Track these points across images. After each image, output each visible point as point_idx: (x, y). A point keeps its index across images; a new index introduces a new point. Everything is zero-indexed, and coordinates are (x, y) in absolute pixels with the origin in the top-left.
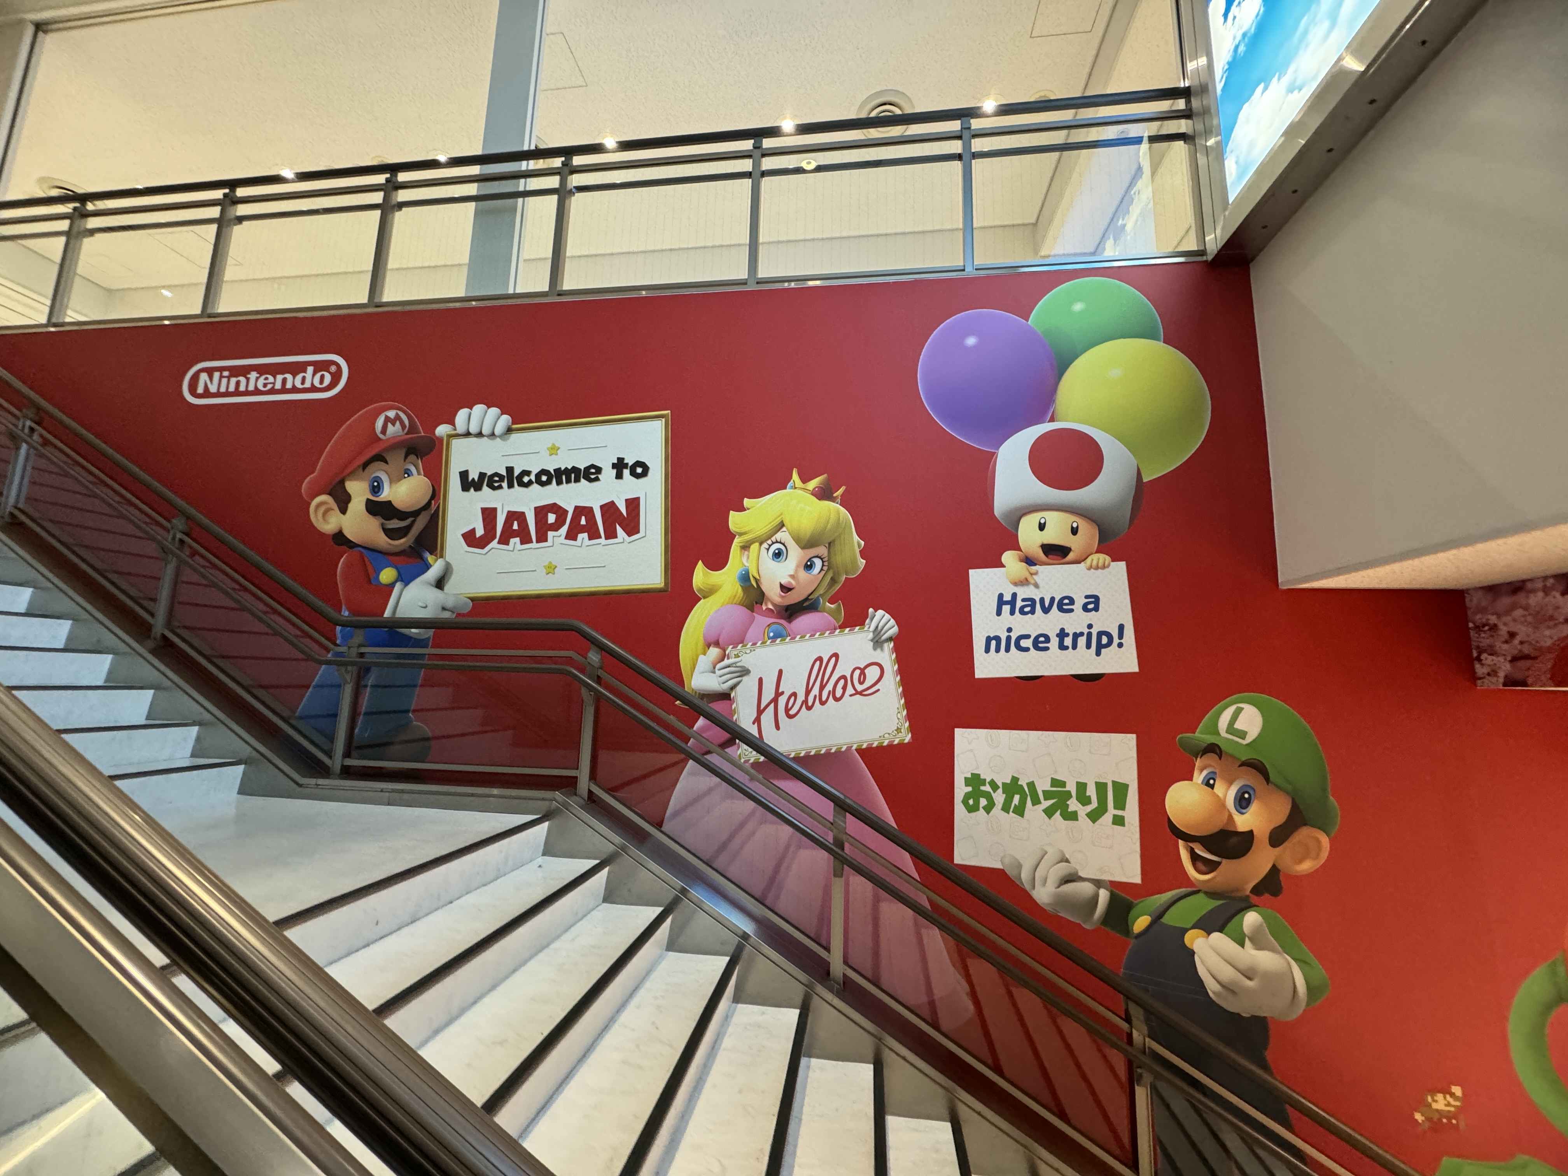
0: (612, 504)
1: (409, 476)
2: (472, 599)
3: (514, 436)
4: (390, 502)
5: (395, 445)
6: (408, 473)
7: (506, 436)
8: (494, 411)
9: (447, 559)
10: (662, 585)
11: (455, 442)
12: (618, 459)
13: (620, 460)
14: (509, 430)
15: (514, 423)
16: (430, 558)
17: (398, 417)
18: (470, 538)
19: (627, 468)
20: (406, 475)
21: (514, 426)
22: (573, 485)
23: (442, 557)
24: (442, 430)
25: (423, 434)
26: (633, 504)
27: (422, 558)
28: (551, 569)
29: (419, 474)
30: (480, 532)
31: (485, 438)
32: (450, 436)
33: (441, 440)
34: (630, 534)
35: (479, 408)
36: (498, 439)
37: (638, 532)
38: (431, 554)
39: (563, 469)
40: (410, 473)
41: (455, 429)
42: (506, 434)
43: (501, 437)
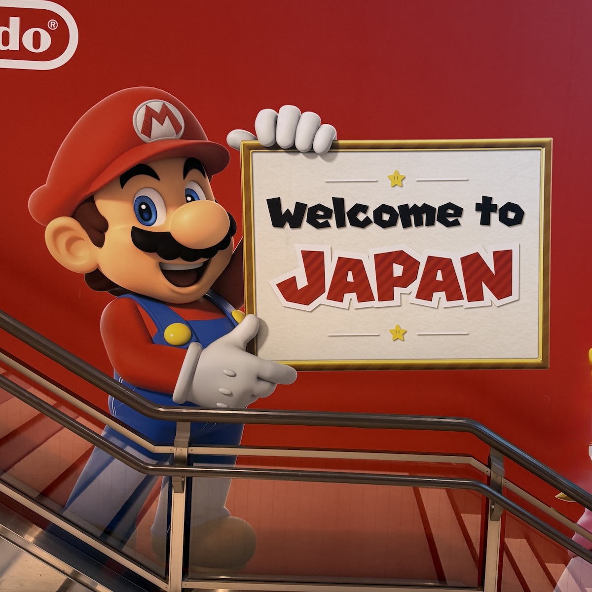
0: (477, 256)
1: (193, 199)
2: (298, 368)
3: (342, 157)
4: (168, 234)
5: (168, 154)
6: (191, 196)
7: (331, 155)
8: (310, 118)
9: (259, 316)
10: (540, 360)
11: (258, 158)
12: (484, 198)
13: (487, 200)
14: (334, 147)
15: (340, 137)
16: (236, 314)
17: (165, 112)
18: (288, 289)
19: (495, 211)
20: (189, 199)
21: (341, 142)
22: (424, 228)
23: (251, 312)
24: (236, 137)
25: (208, 141)
26: (504, 258)
27: (223, 312)
28: (399, 334)
29: (208, 198)
30: (302, 282)
31: (301, 154)
32: (249, 148)
33: (236, 151)
34: (499, 296)
35: (288, 111)
36: (319, 158)
37: (510, 294)
38: (236, 308)
39: (410, 206)
40: (194, 196)
41: (256, 139)
42: (329, 152)
43: (323, 155)
